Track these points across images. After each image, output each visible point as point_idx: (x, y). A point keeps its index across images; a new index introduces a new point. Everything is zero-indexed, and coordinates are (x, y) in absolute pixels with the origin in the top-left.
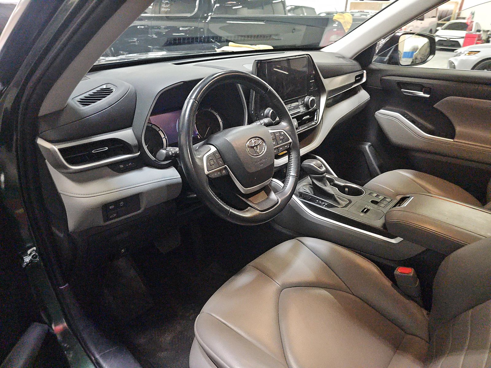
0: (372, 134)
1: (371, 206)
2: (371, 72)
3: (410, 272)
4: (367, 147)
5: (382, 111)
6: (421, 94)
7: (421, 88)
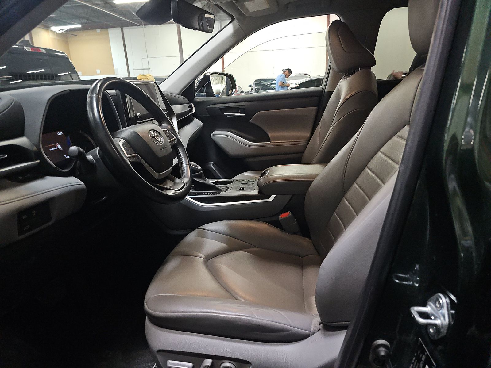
0: (212, 153)
1: (243, 186)
2: (197, 104)
3: (288, 214)
4: (211, 165)
5: (215, 132)
6: (239, 114)
7: (237, 109)
